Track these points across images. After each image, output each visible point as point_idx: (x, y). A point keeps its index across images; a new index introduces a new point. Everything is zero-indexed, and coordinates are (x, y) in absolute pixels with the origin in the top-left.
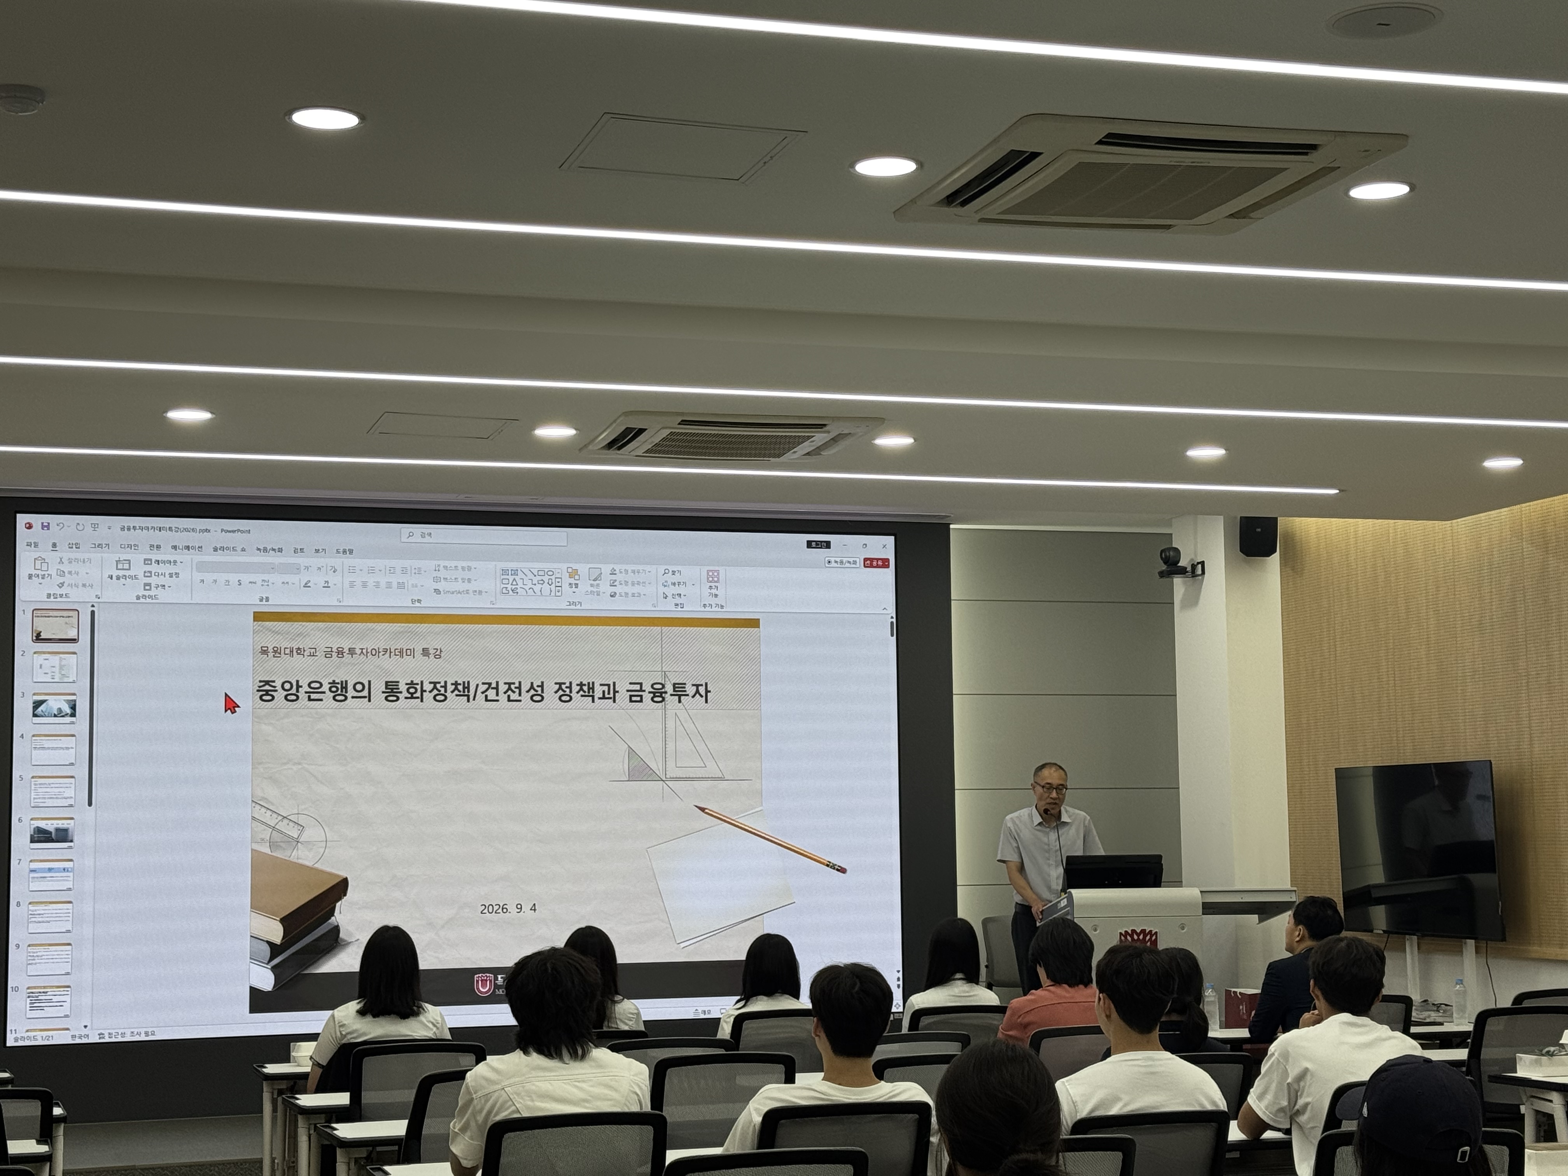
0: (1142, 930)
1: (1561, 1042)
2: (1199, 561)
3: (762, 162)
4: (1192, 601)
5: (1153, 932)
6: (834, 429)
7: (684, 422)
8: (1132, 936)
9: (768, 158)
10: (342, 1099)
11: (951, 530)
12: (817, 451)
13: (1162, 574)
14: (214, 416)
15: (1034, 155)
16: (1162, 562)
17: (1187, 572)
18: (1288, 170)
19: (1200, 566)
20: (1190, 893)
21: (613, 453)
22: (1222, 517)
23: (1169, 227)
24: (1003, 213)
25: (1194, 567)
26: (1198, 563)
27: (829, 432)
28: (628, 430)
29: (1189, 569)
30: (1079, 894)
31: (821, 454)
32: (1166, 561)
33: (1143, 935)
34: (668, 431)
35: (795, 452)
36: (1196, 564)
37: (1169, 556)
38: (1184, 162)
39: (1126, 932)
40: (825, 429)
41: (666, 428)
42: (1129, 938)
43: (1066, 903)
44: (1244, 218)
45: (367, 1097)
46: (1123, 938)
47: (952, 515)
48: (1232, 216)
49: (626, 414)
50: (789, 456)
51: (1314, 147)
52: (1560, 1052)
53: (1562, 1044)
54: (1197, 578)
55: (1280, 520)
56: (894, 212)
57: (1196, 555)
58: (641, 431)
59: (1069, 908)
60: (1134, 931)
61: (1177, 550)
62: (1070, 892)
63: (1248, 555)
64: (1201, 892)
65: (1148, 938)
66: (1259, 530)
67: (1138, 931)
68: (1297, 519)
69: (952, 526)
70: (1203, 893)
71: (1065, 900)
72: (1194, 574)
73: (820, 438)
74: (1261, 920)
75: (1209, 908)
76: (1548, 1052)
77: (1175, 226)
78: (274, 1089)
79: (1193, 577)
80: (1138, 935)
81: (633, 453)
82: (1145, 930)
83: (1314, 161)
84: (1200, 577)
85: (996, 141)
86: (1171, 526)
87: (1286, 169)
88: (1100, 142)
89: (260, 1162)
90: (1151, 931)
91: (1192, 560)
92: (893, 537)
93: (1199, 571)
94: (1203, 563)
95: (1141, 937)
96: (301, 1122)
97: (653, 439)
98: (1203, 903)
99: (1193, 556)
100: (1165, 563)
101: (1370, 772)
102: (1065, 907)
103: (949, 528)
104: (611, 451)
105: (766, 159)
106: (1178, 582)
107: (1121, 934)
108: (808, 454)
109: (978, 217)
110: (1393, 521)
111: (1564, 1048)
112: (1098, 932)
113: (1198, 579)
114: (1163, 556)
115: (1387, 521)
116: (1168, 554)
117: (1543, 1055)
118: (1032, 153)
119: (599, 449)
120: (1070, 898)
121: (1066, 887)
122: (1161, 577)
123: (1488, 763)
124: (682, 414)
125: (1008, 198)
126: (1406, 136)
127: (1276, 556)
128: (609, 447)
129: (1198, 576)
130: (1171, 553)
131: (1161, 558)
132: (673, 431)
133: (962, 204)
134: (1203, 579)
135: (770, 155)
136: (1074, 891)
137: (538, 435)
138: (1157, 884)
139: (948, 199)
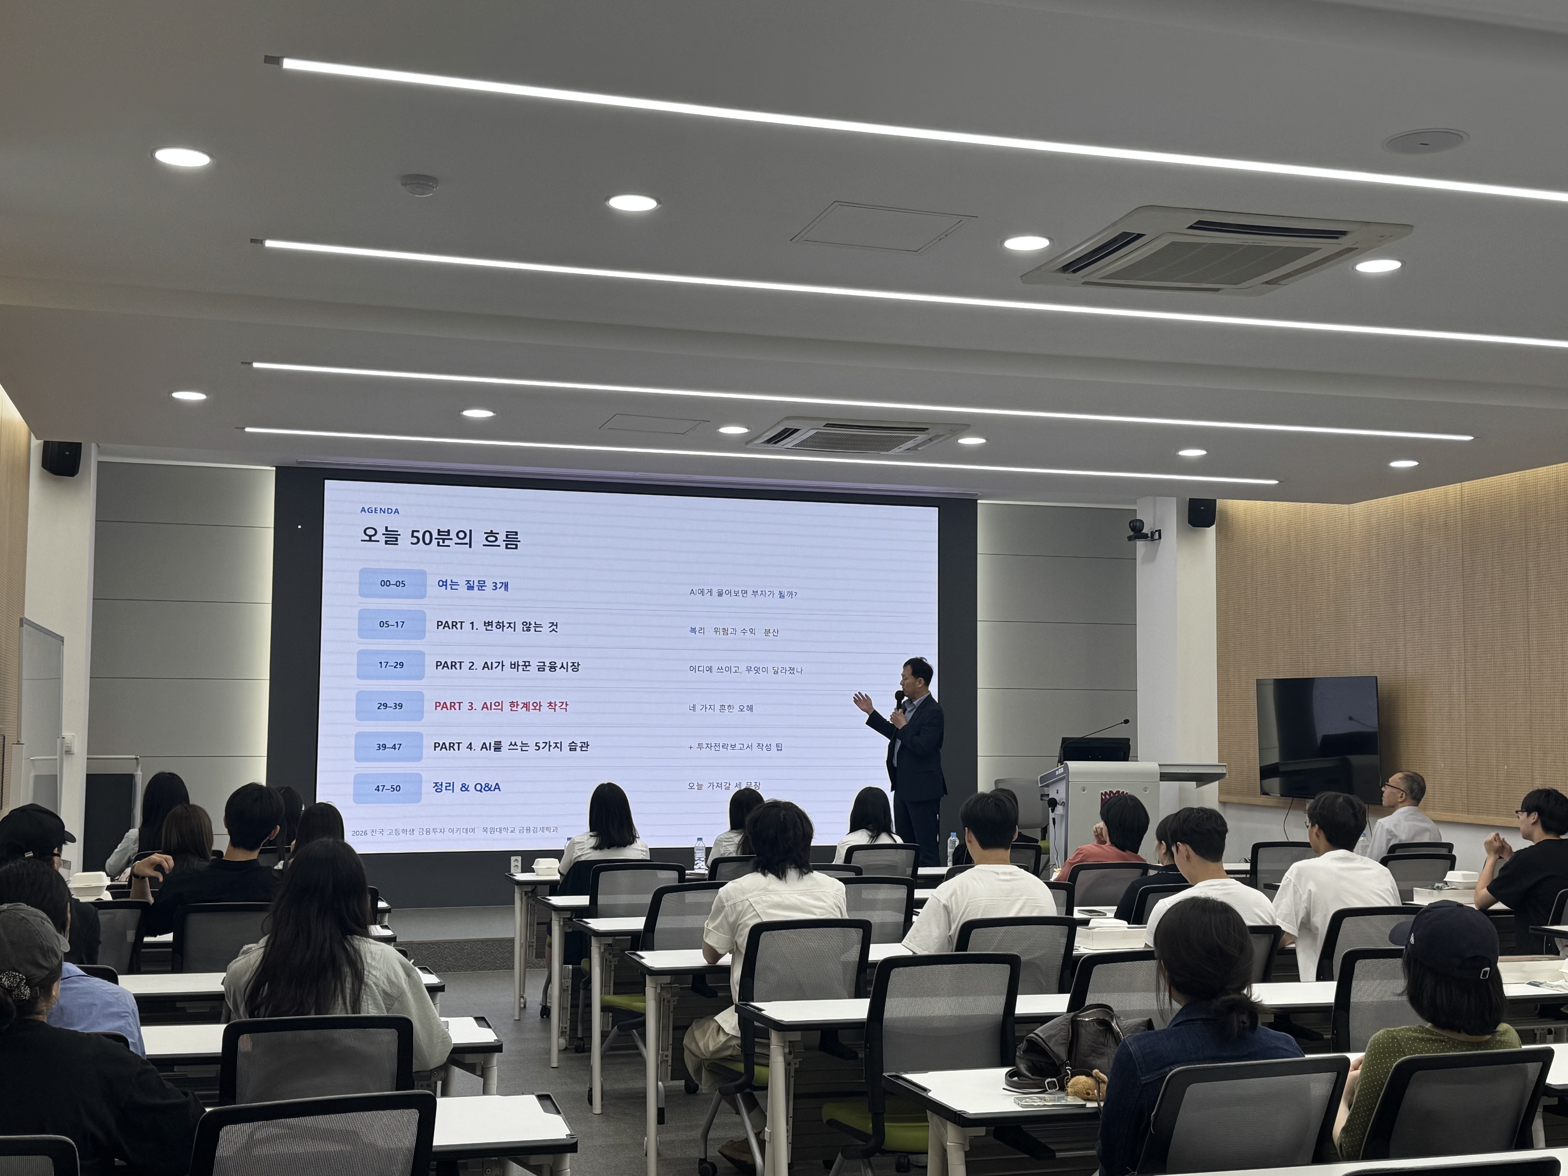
0: (1117, 791)
1: (1445, 880)
2: (1156, 529)
3: (939, 238)
4: (1151, 558)
5: (1125, 793)
6: (932, 432)
7: (827, 425)
8: (1110, 796)
9: (943, 236)
10: (583, 900)
11: (978, 505)
12: (915, 448)
13: (1130, 538)
14: (496, 414)
15: (1140, 236)
16: (1130, 529)
17: (1148, 537)
18: (1321, 250)
19: (1157, 533)
20: (1152, 766)
21: (770, 446)
22: (1175, 499)
23: (1218, 290)
24: (1102, 278)
25: (1153, 533)
26: (1156, 531)
27: (929, 434)
28: (786, 430)
29: (1149, 535)
30: (1073, 765)
31: (917, 450)
32: (1133, 529)
33: (1118, 795)
34: (816, 431)
35: (900, 448)
36: (1154, 531)
38: (1247, 243)
39: (1106, 792)
40: (927, 431)
41: (812, 429)
42: (1107, 796)
43: (1062, 771)
44: (1275, 284)
45: (602, 900)
46: (1103, 797)
47: (979, 494)
48: (1267, 283)
49: (788, 418)
50: (896, 450)
51: (1344, 233)
52: (1445, 887)
53: (1446, 881)
55: (1218, 501)
56: (1021, 277)
57: (1154, 525)
58: (796, 430)
59: (1065, 775)
60: (1111, 792)
61: (1141, 522)
62: (1066, 763)
63: (1194, 526)
64: (1161, 766)
66: (1203, 508)
67: (1114, 792)
68: (1230, 501)
69: (979, 501)
71: (1062, 769)
72: (1153, 539)
73: (921, 437)
74: (1198, 786)
75: (1165, 777)
76: (1438, 887)
77: (1222, 289)
78: (522, 891)
79: (1152, 540)
80: (1114, 795)
81: (784, 447)
82: (1119, 791)
83: (1344, 242)
84: (1157, 541)
85: (1114, 225)
86: (1135, 503)
87: (1320, 249)
88: (1191, 227)
89: (512, 940)
90: (1123, 792)
91: (1151, 528)
92: (937, 508)
93: (1156, 536)
94: (1159, 531)
96: (554, 916)
97: (802, 437)
98: (1161, 773)
99: (1152, 526)
100: (1133, 530)
101: (1272, 682)
102: (1062, 774)
103: (977, 503)
104: (770, 445)
105: (941, 237)
106: (1140, 544)
107: (1102, 793)
108: (908, 449)
109: (1083, 280)
110: (1304, 503)
111: (1447, 884)
112: (1086, 792)
114: (1131, 525)
115: (1299, 504)
116: (1135, 524)
117: (1434, 889)
118: (1138, 234)
119: (762, 443)
120: (1066, 768)
121: (1062, 760)
122: (1130, 540)
123: (1375, 678)
124: (828, 419)
125: (1111, 267)
126: (1412, 226)
127: (1214, 526)
128: (769, 441)
129: (1156, 540)
130: (1138, 524)
131: (1130, 527)
132: (820, 431)
133: (1074, 271)
134: (1160, 542)
135: (945, 234)
136: (1069, 763)
137: (720, 432)
138: (1125, 758)
139: (1065, 268)
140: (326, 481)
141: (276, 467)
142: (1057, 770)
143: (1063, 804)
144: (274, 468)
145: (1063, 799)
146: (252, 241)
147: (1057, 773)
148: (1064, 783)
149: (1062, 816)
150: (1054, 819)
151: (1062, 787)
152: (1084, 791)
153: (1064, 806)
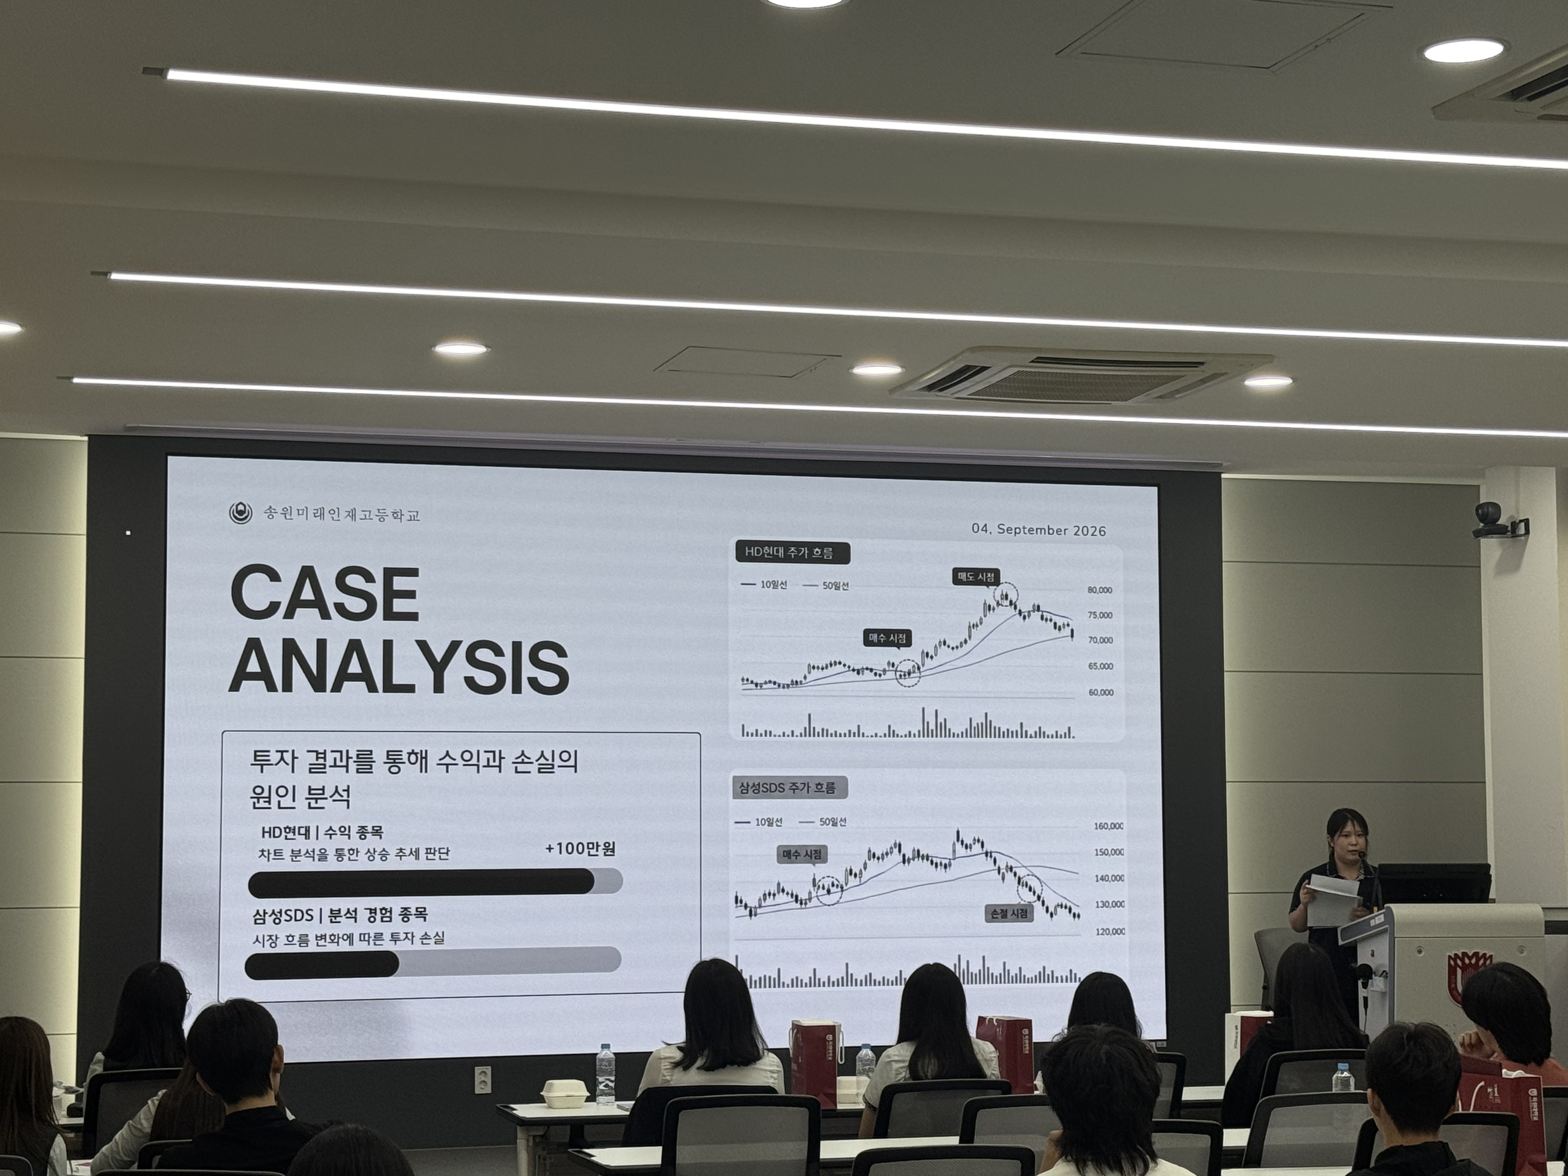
0: (1475, 953)
2: (1521, 519)
3: (1315, 45)
4: (1512, 565)
5: (1488, 956)
6: (1210, 369)
7: (1039, 360)
8: (1462, 960)
11: (1223, 481)
12: (1172, 395)
13: (1477, 534)
14: (490, 349)
16: (1476, 519)
17: (1508, 531)
19: (1523, 524)
20: (1529, 911)
21: (933, 395)
22: (1554, 469)
25: (1515, 525)
26: (1521, 521)
27: (1205, 371)
28: (967, 368)
29: (1509, 528)
30: (1400, 910)
31: (1176, 397)
32: (1483, 518)
33: (1476, 960)
34: (1016, 370)
36: (1518, 521)
37: (1488, 512)
39: (1456, 955)
40: (1204, 368)
41: (1011, 367)
42: (1458, 962)
43: (1382, 920)
46: (1452, 963)
47: (1227, 464)
49: (973, 350)
50: (1139, 399)
54: (1519, 538)
56: (1434, 107)
57: (1519, 512)
58: (984, 369)
59: (1387, 926)
60: (1465, 954)
61: (1496, 507)
62: (1389, 908)
64: (1543, 908)
65: (1481, 962)
67: (1470, 954)
69: (1223, 476)
70: (1546, 911)
71: (1382, 916)
72: (1514, 534)
73: (1190, 377)
75: (1554, 928)
79: (1512, 537)
80: (1470, 958)
81: (954, 395)
82: (1478, 953)
84: (1523, 538)
90: (1485, 954)
91: (1512, 517)
92: (1156, 488)
93: (1521, 530)
94: (1527, 522)
95: (1473, 961)
97: (991, 379)
98: (1546, 922)
99: (1515, 513)
100: (1482, 521)
102: (1381, 924)
103: (1221, 478)
104: (932, 393)
105: (1318, 43)
106: (1491, 543)
107: (1450, 957)
108: (1159, 397)
109: (1541, 114)
112: (1422, 955)
113: (1521, 540)
114: (1480, 511)
116: (1485, 510)
119: (920, 390)
120: (1390, 915)
122: (1475, 537)
124: (1039, 350)
128: (931, 387)
129: (1521, 536)
130: (1490, 509)
131: (1477, 514)
132: (1021, 369)
133: (1531, 98)
134: (1527, 540)
135: (1328, 37)
136: (1392, 906)
137: (855, 375)
138: (1483, 897)
139: (1516, 94)
140: (169, 458)
141: (89, 436)
142: (1373, 918)
143: (1384, 974)
144: (86, 438)
145: (1383, 965)
146: (146, 70)
147: (1372, 923)
148: (1385, 940)
149: (1383, 994)
150: (1366, 999)
151: (1381, 946)
152: (1420, 952)
153: (1386, 977)
